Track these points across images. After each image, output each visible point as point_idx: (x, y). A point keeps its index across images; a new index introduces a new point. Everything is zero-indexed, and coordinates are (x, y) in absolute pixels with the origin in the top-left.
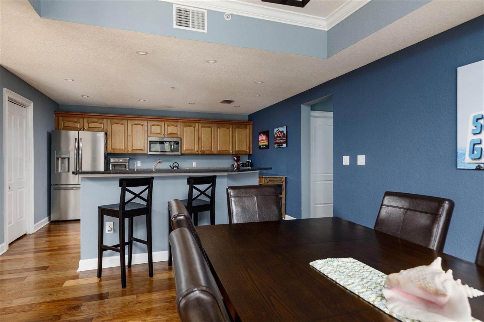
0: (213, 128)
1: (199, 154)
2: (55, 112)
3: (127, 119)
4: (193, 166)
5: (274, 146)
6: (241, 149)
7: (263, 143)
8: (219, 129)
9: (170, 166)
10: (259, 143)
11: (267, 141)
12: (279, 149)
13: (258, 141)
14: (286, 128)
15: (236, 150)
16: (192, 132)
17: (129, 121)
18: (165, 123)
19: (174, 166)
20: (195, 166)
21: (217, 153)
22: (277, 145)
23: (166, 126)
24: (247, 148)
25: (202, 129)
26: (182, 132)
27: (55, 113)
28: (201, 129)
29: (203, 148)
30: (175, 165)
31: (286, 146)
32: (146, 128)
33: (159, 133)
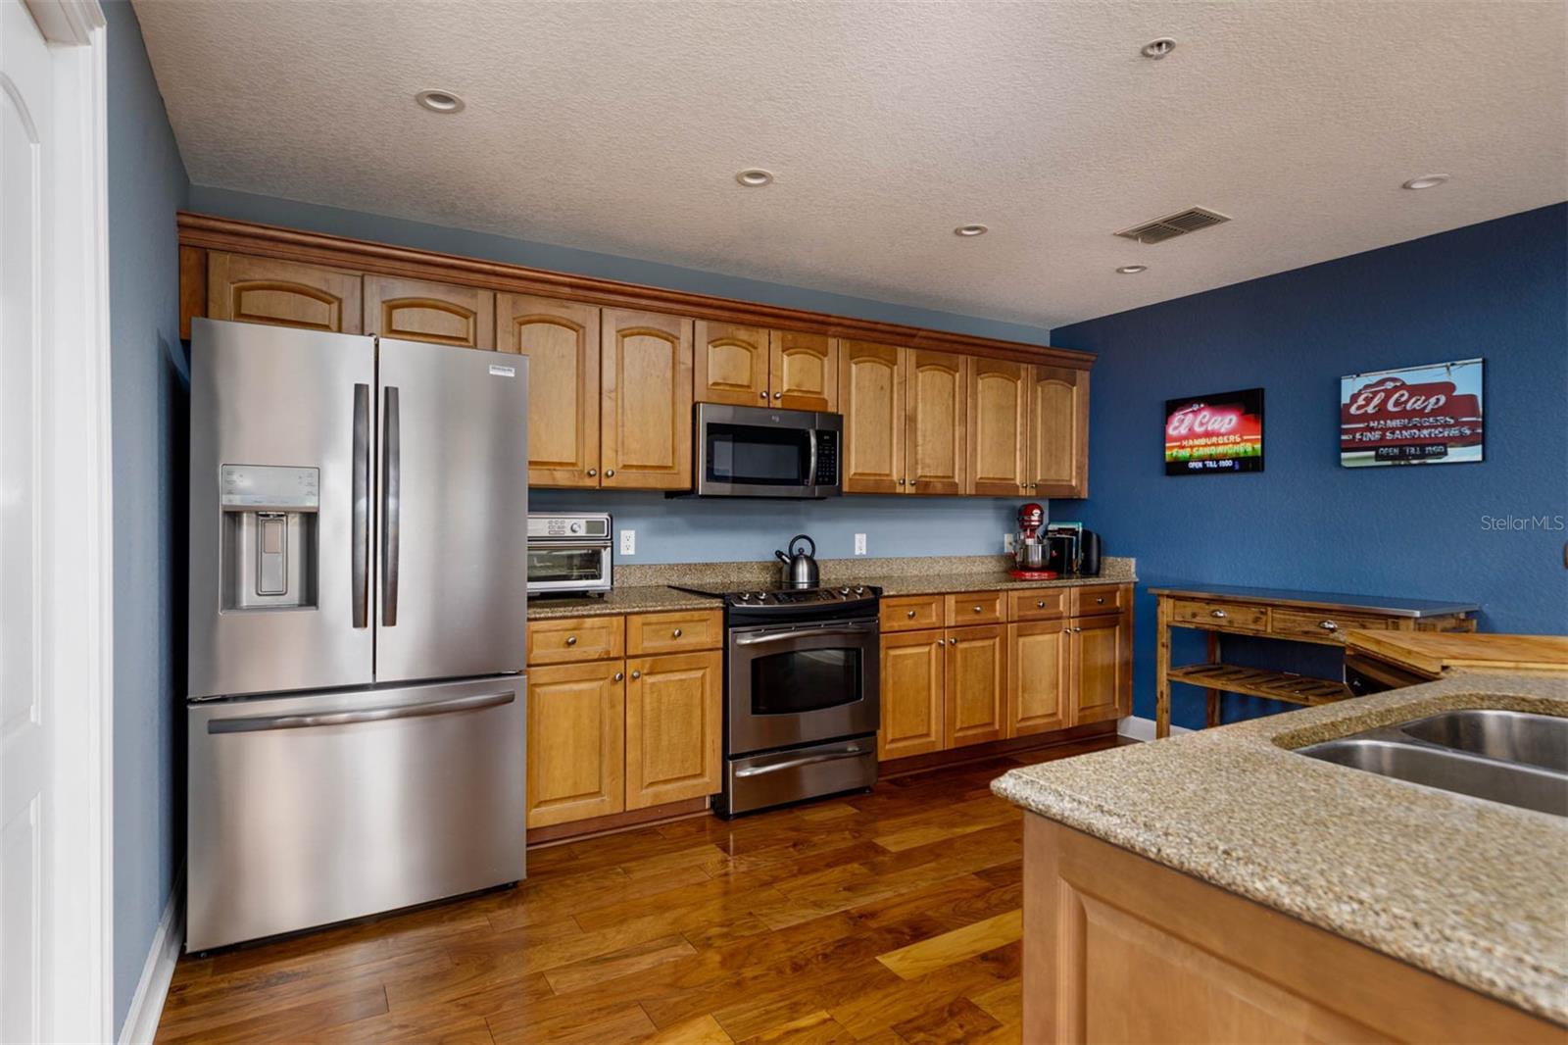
0: (961, 377)
1: (910, 496)
2: (178, 214)
3: (596, 302)
4: (857, 552)
5: (1339, 459)
6: (1052, 475)
7: (1206, 445)
8: (980, 381)
9: (779, 554)
10: (1164, 449)
11: (1260, 437)
12: (1392, 470)
13: (1164, 437)
14: (1480, 365)
15: (1039, 478)
16: (882, 388)
17: (606, 310)
18: (772, 332)
19: (795, 552)
20: (864, 552)
21: (974, 492)
22: (1373, 453)
23: (776, 347)
24: (1074, 473)
25: (920, 374)
26: (843, 382)
27: (181, 226)
28: (917, 377)
29: (922, 468)
30: (801, 551)
31: (1479, 458)
32: (685, 356)
33: (745, 383)
